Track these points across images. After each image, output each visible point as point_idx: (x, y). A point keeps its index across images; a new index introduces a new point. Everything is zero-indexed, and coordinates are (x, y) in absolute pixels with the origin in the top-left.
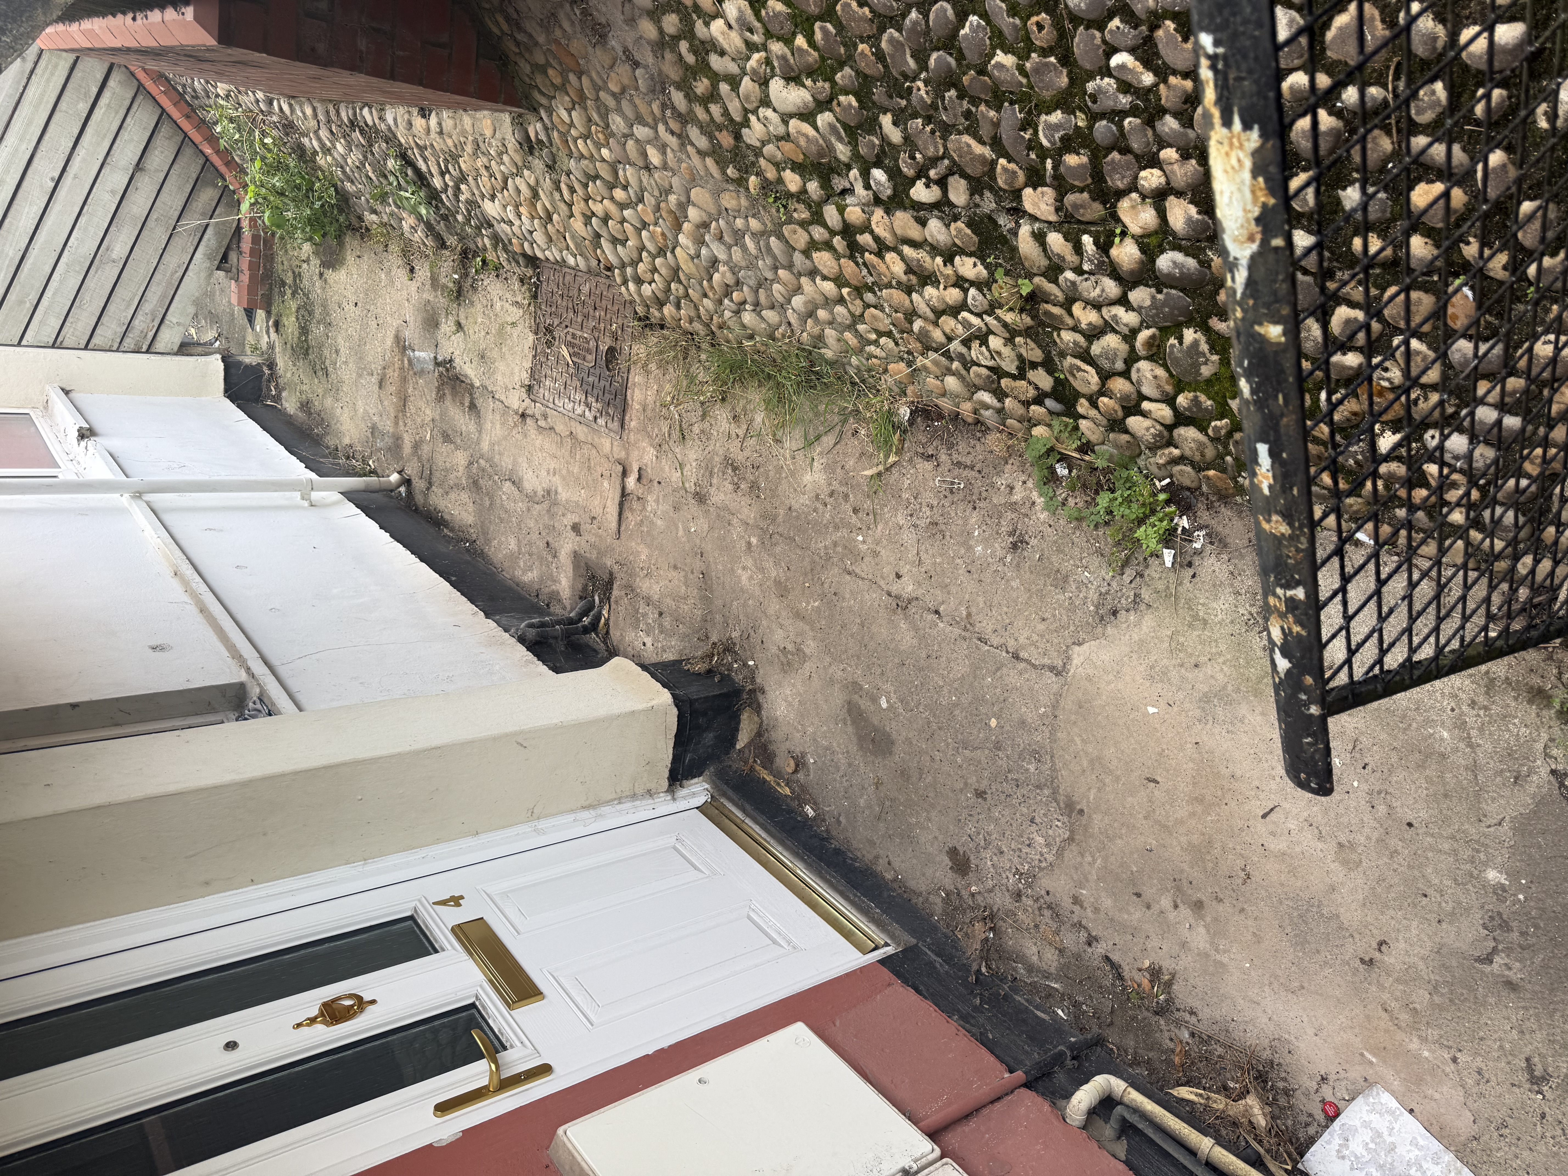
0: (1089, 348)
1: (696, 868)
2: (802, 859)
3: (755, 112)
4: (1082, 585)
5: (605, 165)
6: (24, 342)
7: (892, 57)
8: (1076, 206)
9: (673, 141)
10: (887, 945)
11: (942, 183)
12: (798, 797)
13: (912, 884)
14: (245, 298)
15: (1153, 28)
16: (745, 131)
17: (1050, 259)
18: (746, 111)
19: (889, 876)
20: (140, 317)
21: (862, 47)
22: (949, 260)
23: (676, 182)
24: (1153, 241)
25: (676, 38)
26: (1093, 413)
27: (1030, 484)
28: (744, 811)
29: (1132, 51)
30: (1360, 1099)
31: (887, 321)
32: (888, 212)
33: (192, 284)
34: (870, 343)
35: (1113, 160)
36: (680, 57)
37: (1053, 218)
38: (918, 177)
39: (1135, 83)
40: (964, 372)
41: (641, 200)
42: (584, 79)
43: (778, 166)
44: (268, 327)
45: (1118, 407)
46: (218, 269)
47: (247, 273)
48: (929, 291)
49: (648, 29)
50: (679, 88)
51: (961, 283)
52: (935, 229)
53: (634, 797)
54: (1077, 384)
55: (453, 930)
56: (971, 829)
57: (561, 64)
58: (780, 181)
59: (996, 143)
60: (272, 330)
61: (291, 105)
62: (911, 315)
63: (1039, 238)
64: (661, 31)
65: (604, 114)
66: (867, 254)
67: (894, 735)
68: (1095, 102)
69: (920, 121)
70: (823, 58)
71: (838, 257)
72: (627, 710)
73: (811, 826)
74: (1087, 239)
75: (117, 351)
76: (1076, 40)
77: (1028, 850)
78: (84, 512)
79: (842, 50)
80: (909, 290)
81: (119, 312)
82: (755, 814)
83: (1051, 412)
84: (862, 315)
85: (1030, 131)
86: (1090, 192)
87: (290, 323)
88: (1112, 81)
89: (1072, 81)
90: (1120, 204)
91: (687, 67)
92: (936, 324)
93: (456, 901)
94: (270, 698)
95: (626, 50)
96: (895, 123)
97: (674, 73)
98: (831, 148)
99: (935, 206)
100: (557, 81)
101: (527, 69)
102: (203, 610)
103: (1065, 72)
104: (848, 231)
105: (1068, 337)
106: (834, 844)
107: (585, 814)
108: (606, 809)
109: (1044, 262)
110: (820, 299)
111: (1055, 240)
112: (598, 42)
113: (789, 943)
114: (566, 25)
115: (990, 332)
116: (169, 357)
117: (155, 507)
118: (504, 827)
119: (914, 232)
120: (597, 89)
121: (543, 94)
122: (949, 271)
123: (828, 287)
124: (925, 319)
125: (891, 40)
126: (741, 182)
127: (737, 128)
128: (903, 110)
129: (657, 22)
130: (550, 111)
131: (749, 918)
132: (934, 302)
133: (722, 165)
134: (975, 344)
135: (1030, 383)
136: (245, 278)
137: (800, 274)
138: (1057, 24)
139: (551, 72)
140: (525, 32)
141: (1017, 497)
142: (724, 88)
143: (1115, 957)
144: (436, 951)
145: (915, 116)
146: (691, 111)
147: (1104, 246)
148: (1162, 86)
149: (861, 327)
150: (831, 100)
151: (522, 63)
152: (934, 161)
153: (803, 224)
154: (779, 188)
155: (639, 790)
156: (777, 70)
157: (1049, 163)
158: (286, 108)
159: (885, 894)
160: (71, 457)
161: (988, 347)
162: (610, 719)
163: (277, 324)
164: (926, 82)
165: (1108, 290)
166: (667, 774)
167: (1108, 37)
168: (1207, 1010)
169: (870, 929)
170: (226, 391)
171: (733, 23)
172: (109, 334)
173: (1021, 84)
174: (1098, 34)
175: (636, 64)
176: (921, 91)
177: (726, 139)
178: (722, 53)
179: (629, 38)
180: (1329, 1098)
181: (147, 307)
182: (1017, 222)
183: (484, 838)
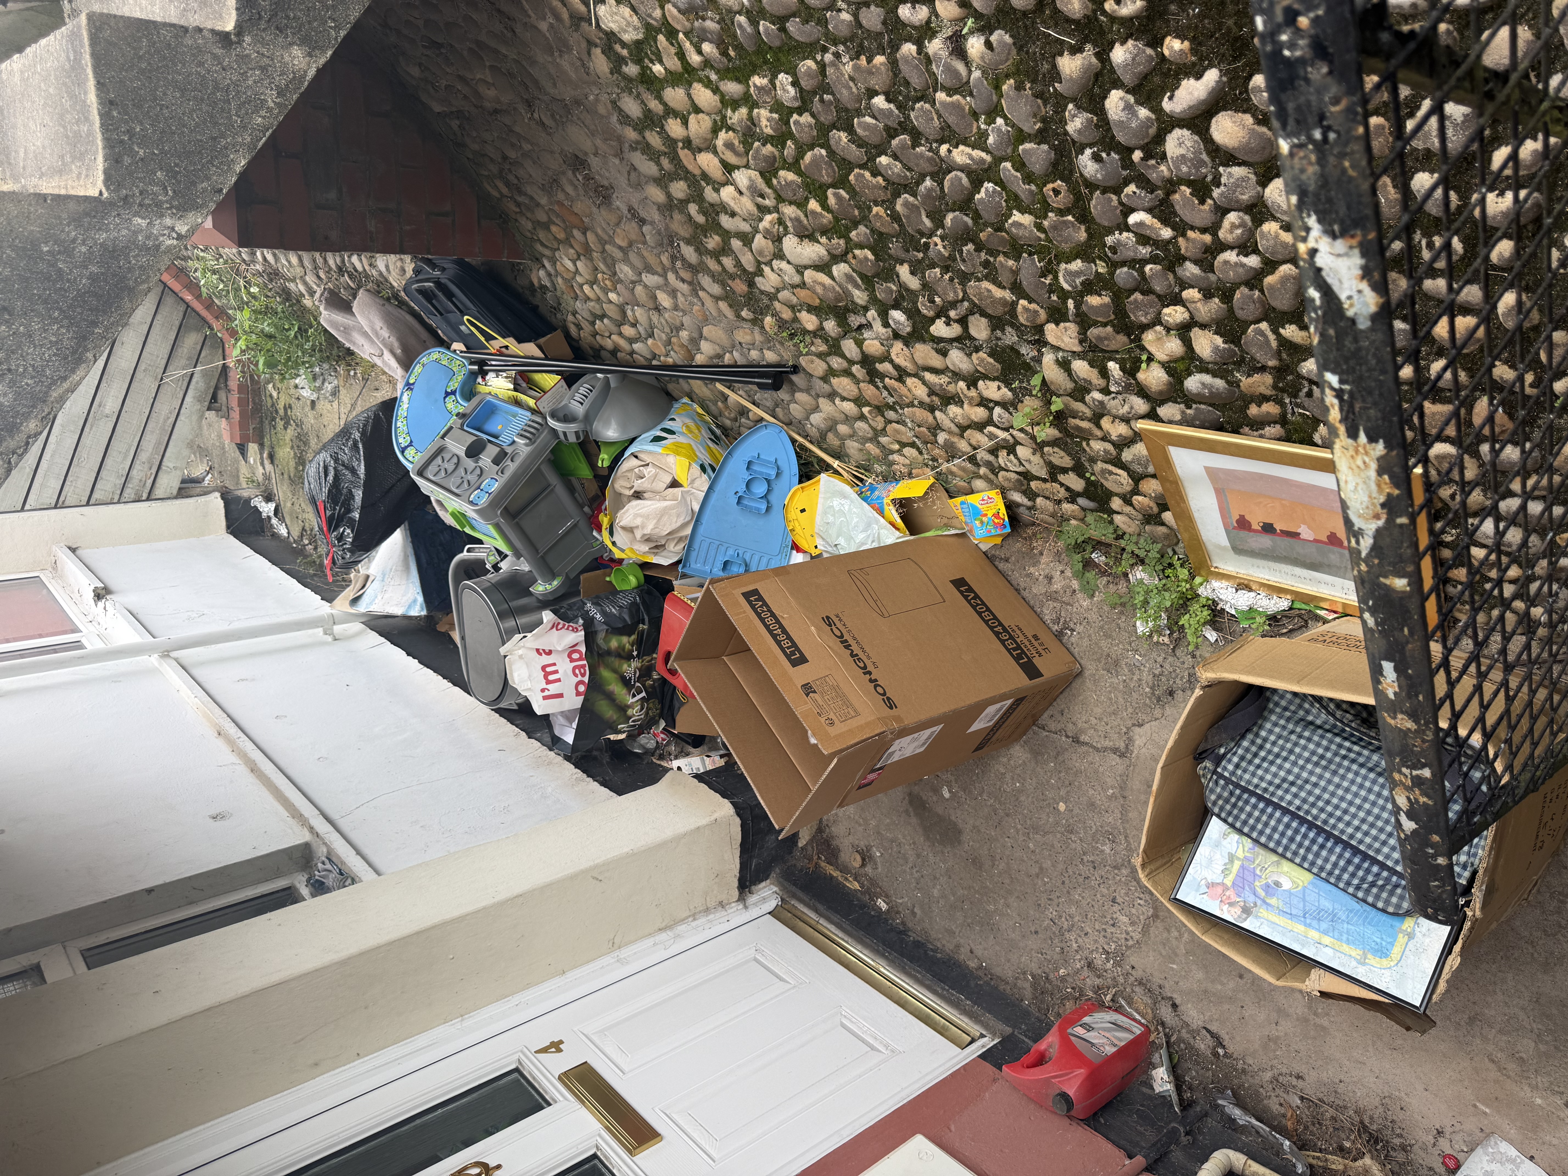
0: (1119, 455)
1: (782, 979)
2: (882, 955)
3: (769, 263)
4: (1133, 668)
5: (612, 307)
6: (27, 507)
7: (907, 217)
8: (1099, 338)
9: (684, 288)
10: (982, 1036)
11: (963, 321)
12: (868, 892)
13: (997, 971)
14: (237, 433)
15: (1169, 193)
16: (758, 279)
17: (1075, 382)
18: (759, 263)
19: (972, 964)
20: (137, 466)
21: (875, 209)
22: (972, 383)
23: (686, 320)
24: (1181, 366)
25: (684, 202)
26: (1128, 509)
27: (1068, 573)
28: (816, 911)
29: (1149, 211)
30: (1479, 1151)
31: (910, 434)
32: (907, 344)
33: (184, 428)
34: (892, 452)
35: (1136, 300)
36: (690, 218)
37: (1077, 348)
38: (938, 316)
39: (1154, 236)
40: (992, 476)
41: (651, 335)
42: (589, 235)
43: (792, 307)
44: (262, 458)
45: (1153, 504)
46: (209, 409)
47: (237, 409)
48: (953, 410)
49: (656, 194)
50: (688, 242)
51: (984, 402)
52: (957, 358)
53: (707, 911)
54: (1109, 485)
55: (560, 1078)
56: (1052, 913)
57: (564, 221)
58: (796, 320)
59: (1017, 288)
60: (267, 462)
61: (275, 255)
62: (936, 428)
63: (1064, 365)
64: (669, 195)
65: (611, 265)
66: (887, 380)
67: (961, 825)
68: (1115, 253)
69: (937, 270)
70: (836, 219)
71: (857, 381)
72: (693, 827)
73: (886, 920)
74: (1113, 366)
75: (119, 502)
76: (1093, 202)
77: (1113, 930)
78: (116, 678)
79: (856, 212)
80: (932, 409)
81: (117, 464)
82: (828, 914)
83: (1084, 509)
84: (884, 429)
85: (1050, 277)
86: (1113, 326)
87: (285, 453)
88: (1131, 235)
89: (1090, 236)
90: (1144, 336)
91: (696, 226)
92: (962, 436)
93: (556, 1046)
94: (339, 858)
95: (630, 209)
96: (912, 273)
97: (684, 231)
98: (847, 294)
99: (957, 339)
100: (561, 236)
101: (529, 226)
102: (254, 769)
103: (1083, 228)
104: (867, 361)
105: (1097, 446)
106: (913, 937)
107: (663, 936)
108: (682, 928)
109: (1070, 385)
110: (839, 417)
111: (1080, 367)
112: (602, 203)
113: (887, 1047)
114: (570, 190)
115: (1017, 443)
116: (169, 502)
117: (185, 662)
118: (588, 962)
119: (936, 361)
120: (603, 243)
121: (546, 247)
122: (973, 393)
123: (849, 407)
124: (950, 432)
125: (906, 204)
126: (757, 322)
127: (750, 279)
128: (919, 262)
129: (665, 188)
130: (554, 261)
131: (843, 1026)
132: (959, 419)
133: (736, 306)
134: (1003, 454)
135: (1062, 485)
136: (236, 415)
137: (818, 396)
138: (1074, 189)
139: (554, 229)
140: (526, 194)
141: (1057, 586)
142: (736, 244)
143: (1214, 1028)
144: (549, 1104)
145: (933, 266)
146: (702, 262)
147: (1131, 369)
148: (1180, 239)
149: (883, 440)
150: (846, 253)
151: (523, 221)
152: (954, 304)
153: (821, 356)
154: (795, 325)
155: (711, 903)
156: (791, 229)
157: (1071, 303)
158: (270, 257)
159: (972, 984)
160: (90, 618)
161: (1016, 455)
162: (677, 839)
163: (271, 457)
164: (943, 238)
165: (1136, 407)
166: (736, 884)
167: (1124, 200)
168: (1313, 1073)
169: (964, 1021)
170: (228, 527)
171: (744, 190)
172: (109, 487)
173: (1040, 239)
174: (1114, 198)
175: (642, 221)
176: (939, 246)
177: (740, 287)
178: (733, 214)
179: (634, 199)
180: (1448, 1151)
181: (143, 456)
182: (1039, 351)
183: (571, 975)
